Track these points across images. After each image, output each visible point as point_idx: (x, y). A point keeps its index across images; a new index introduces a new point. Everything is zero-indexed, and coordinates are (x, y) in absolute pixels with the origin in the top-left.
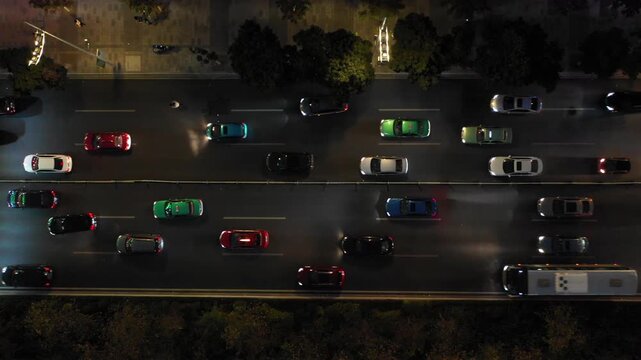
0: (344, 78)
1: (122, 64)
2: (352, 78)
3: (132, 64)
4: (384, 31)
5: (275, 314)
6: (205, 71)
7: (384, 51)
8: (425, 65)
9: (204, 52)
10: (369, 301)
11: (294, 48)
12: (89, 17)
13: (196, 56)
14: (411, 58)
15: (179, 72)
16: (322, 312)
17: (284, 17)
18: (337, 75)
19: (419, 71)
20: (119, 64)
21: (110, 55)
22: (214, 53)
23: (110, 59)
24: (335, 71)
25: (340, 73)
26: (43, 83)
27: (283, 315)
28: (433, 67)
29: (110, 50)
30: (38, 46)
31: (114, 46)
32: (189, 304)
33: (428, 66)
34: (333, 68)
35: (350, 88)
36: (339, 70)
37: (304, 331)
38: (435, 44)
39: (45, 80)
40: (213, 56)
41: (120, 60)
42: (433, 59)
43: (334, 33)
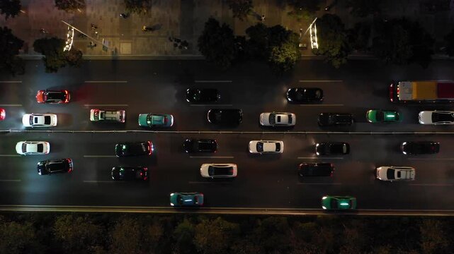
0: (282, 60)
1: (118, 48)
2: (287, 59)
3: (125, 49)
4: (313, 27)
5: (227, 224)
6: (177, 53)
7: (314, 41)
8: (338, 50)
9: (179, 41)
10: (293, 215)
11: (244, 38)
12: (95, 16)
13: (172, 43)
14: (328, 45)
15: (158, 55)
16: (260, 223)
17: (234, 17)
18: (277, 57)
19: (334, 54)
20: (116, 49)
21: (110, 43)
22: (185, 41)
23: (109, 45)
24: (275, 55)
25: (280, 56)
26: (66, 62)
27: (233, 225)
28: (343, 52)
29: (110, 39)
30: (70, 38)
31: (113, 37)
32: (166, 218)
33: (339, 51)
34: (274, 53)
35: (285, 67)
36: (279, 54)
37: (247, 236)
38: (345, 36)
39: (68, 61)
40: (185, 44)
41: (117, 46)
42: (344, 45)
43: (273, 28)
